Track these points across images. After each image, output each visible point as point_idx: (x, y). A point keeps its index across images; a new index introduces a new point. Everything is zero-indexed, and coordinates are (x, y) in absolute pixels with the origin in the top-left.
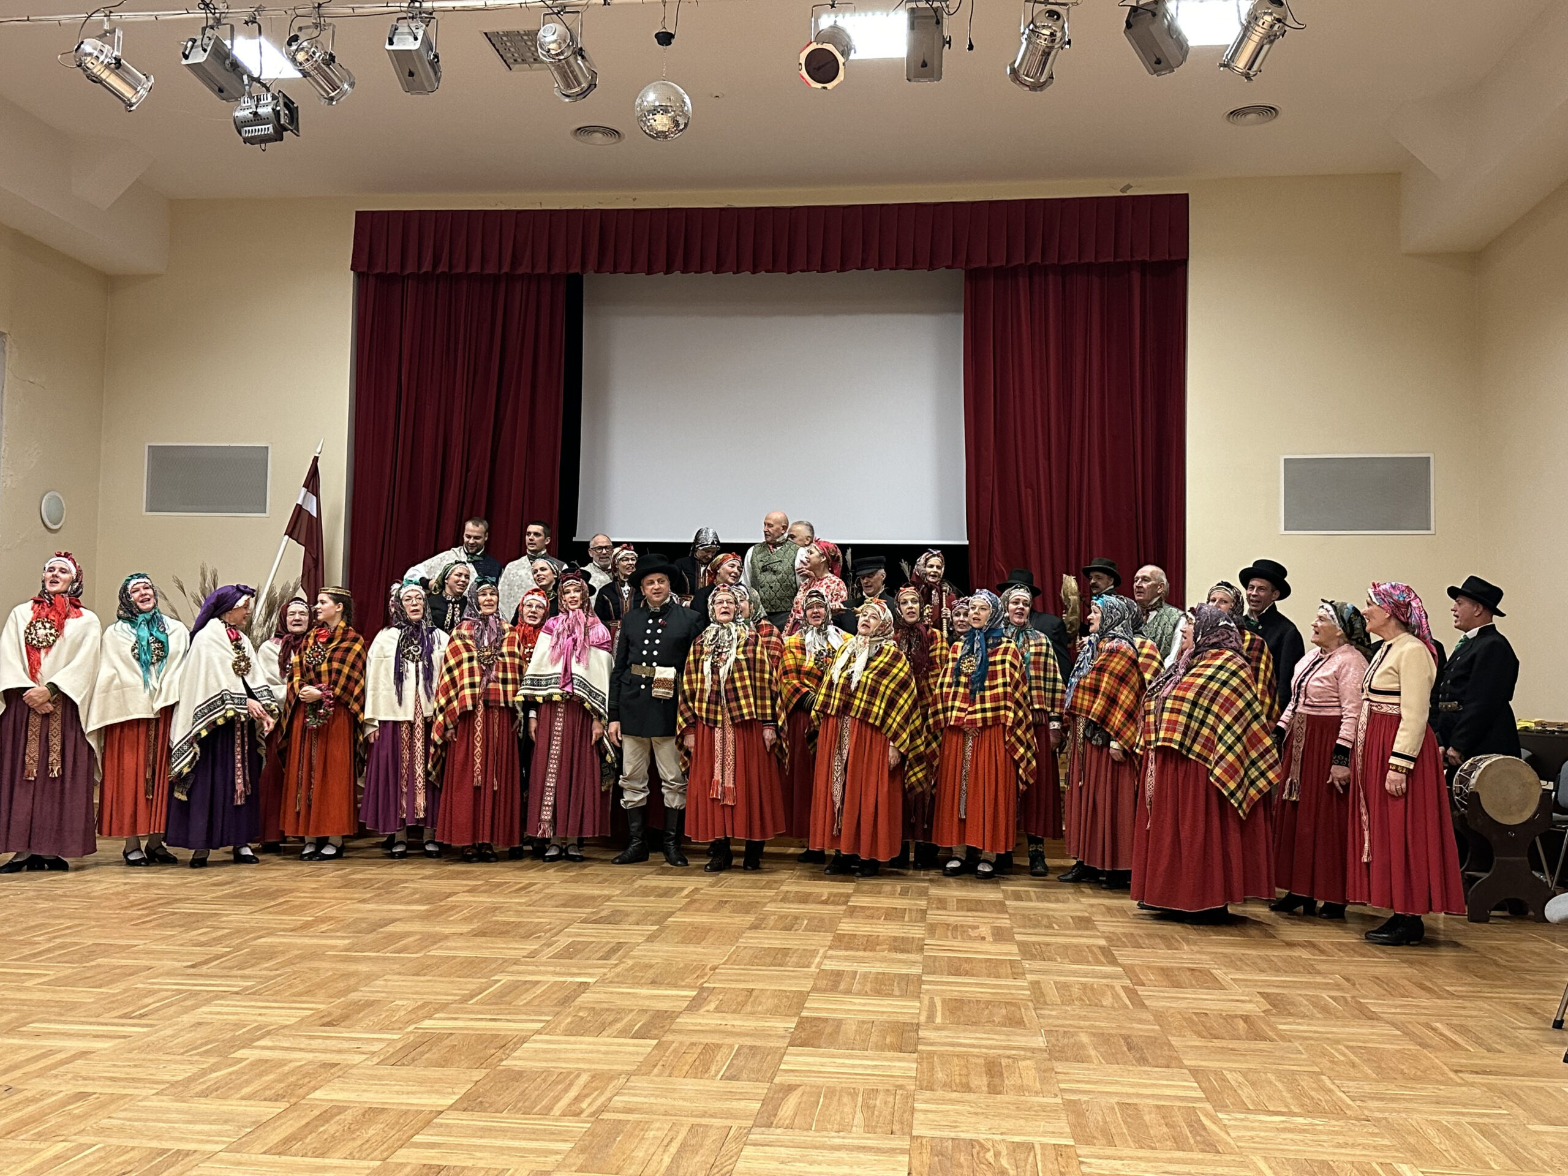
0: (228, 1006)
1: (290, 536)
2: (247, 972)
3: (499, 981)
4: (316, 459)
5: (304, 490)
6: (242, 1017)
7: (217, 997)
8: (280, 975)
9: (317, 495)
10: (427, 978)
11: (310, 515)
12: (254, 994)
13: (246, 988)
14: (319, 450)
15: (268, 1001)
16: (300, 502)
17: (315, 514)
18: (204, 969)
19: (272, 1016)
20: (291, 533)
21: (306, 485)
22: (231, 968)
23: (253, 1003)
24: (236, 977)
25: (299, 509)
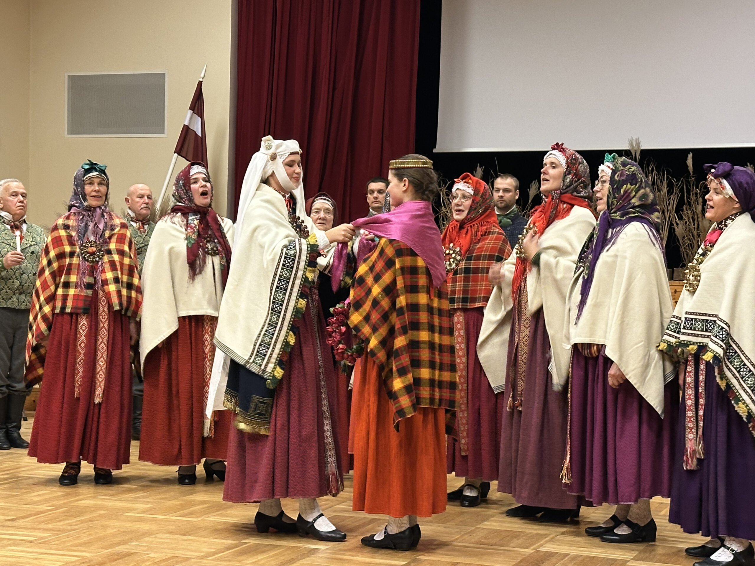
0: (17, 551)
1: (179, 155)
2: (50, 526)
3: (246, 543)
4: (200, 83)
5: (190, 112)
6: (21, 560)
7: (14, 545)
8: (74, 530)
9: (201, 116)
10: (190, 537)
11: (196, 135)
12: (44, 543)
13: (42, 538)
14: (202, 75)
15: (50, 549)
16: (186, 123)
17: (200, 135)
18: (20, 523)
19: (45, 560)
20: (179, 151)
21: (192, 108)
22: (40, 523)
23: (38, 550)
24: (40, 529)
25: (186, 130)
